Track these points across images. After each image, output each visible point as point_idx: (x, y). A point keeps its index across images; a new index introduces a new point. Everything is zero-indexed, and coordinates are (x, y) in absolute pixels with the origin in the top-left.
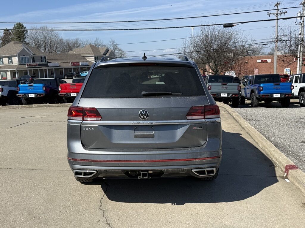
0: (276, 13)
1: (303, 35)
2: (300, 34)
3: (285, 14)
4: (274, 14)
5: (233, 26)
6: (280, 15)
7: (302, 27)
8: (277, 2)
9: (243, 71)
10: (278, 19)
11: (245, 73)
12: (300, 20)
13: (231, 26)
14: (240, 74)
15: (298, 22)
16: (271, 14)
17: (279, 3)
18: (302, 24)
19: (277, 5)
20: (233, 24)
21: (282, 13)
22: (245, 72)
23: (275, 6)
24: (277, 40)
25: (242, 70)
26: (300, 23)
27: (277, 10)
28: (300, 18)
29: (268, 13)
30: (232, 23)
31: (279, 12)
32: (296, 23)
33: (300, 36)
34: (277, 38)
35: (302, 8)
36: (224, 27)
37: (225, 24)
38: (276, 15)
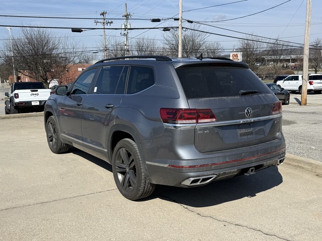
0: (103, 22)
1: (128, 46)
2: (126, 45)
3: (111, 24)
4: (101, 22)
5: (82, 31)
6: (106, 24)
7: (127, 38)
8: (103, 12)
9: (65, 79)
10: (104, 29)
11: (67, 82)
12: (124, 31)
13: (79, 30)
14: (61, 82)
15: (123, 33)
16: (98, 22)
17: (105, 12)
18: (126, 35)
19: (103, 14)
20: (82, 29)
21: (108, 23)
22: (67, 80)
23: (101, 15)
24: (105, 49)
25: (63, 78)
26: (124, 34)
27: (103, 20)
28: (124, 30)
29: (95, 21)
30: (80, 28)
31: (105, 21)
32: (121, 33)
33: (126, 47)
34: (106, 48)
35: (125, 20)
36: (73, 31)
37: (73, 28)
38: (103, 23)
